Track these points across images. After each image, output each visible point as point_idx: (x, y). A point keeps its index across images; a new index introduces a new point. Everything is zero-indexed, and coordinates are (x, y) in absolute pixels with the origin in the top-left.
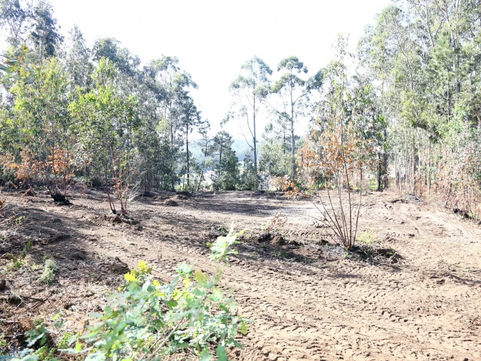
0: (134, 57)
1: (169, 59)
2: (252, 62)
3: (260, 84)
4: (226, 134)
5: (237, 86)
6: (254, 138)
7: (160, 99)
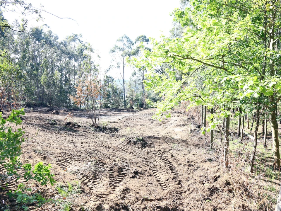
0: (55, 35)
1: (76, 35)
2: (123, 38)
3: (127, 50)
4: (110, 77)
5: (113, 51)
6: (124, 80)
7: (70, 58)
